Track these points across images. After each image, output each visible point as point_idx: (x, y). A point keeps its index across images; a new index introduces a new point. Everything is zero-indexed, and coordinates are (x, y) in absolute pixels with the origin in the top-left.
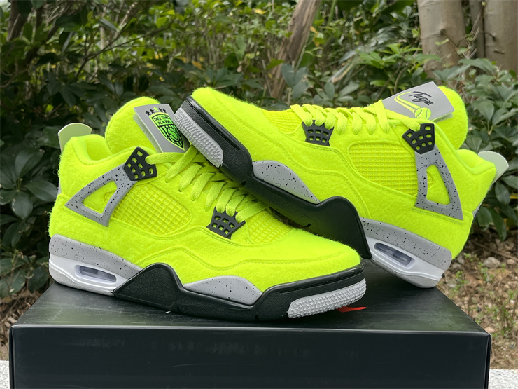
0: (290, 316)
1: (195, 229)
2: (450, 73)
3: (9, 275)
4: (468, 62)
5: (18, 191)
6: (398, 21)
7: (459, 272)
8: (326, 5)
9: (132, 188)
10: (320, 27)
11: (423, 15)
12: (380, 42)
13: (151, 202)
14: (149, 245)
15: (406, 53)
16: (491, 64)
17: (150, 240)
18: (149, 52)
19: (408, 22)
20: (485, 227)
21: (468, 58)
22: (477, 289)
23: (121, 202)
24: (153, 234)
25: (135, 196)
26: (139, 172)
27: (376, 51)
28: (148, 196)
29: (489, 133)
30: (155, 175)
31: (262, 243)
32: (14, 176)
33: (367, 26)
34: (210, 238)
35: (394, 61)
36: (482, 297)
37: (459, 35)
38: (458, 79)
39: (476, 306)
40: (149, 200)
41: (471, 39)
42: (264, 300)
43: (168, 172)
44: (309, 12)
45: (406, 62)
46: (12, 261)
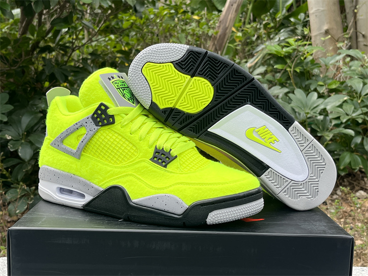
0: (208, 223)
1: (141, 161)
2: (332, 59)
3: (16, 200)
4: (345, 52)
5: (23, 141)
6: (295, 24)
7: (337, 201)
8: (244, 13)
9: (97, 131)
10: (239, 28)
11: (312, 19)
12: (282, 39)
13: (111, 141)
14: (109, 172)
15: (300, 46)
16: (361, 53)
17: (109, 169)
18: (118, 46)
19: (302, 24)
20: (356, 169)
21: (344, 49)
22: (350, 213)
23: (89, 141)
24: (111, 165)
25: (99, 138)
26: (102, 120)
27: (278, 45)
28: (108, 138)
29: (359, 101)
30: (113, 122)
31: (189, 171)
32: (20, 131)
33: (272, 28)
34: (152, 167)
35: (291, 51)
36: (354, 219)
37: (338, 33)
38: (337, 64)
39: (349, 226)
40: (109, 140)
41: (347, 36)
42: (190, 211)
43: (122, 121)
44: (231, 17)
45: (300, 52)
46: (18, 190)
